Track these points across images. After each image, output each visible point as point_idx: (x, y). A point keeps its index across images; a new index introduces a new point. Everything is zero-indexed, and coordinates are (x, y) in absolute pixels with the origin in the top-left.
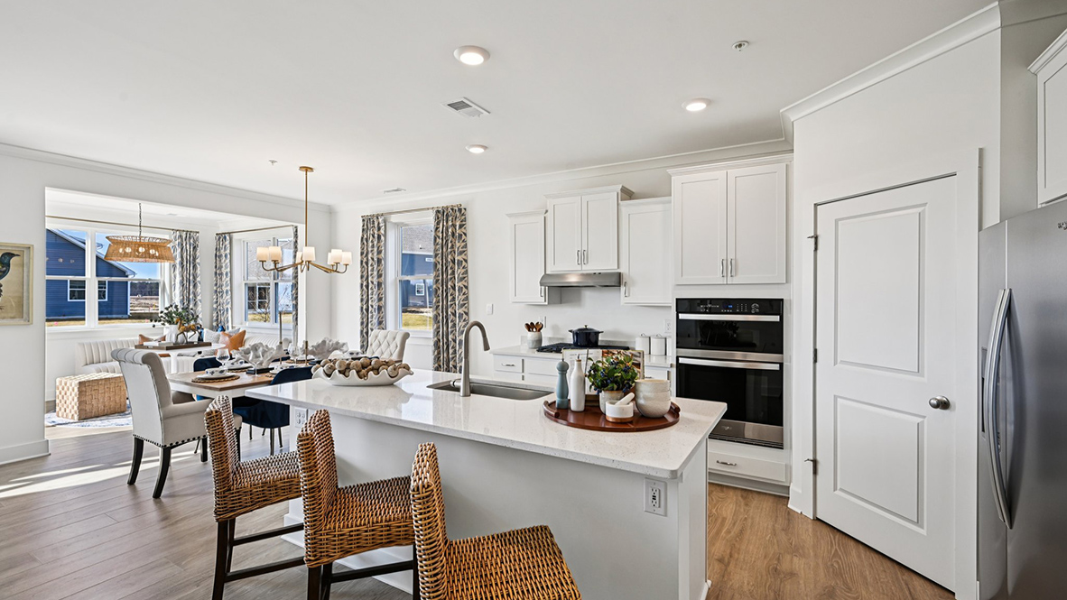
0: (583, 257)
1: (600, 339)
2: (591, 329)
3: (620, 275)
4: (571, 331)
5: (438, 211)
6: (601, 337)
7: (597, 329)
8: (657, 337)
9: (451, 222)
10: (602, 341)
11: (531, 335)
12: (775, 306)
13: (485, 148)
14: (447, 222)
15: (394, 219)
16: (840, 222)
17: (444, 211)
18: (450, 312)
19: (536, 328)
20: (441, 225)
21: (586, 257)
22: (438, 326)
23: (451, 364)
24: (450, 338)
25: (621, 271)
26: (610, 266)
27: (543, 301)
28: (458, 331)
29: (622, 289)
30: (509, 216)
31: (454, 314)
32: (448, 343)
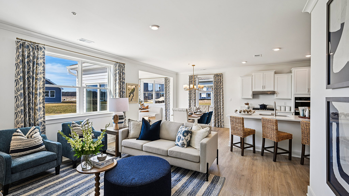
4: (259, 105)
5: (215, 75)
6: (267, 107)
7: (266, 104)
8: (288, 106)
9: (219, 78)
11: (247, 106)
13: (246, 62)
14: (218, 78)
15: (199, 76)
17: (217, 75)
18: (219, 100)
19: (247, 104)
20: (216, 79)
21: (265, 87)
22: (215, 104)
23: (219, 114)
24: (219, 107)
25: (275, 91)
26: (272, 89)
27: (251, 98)
28: (221, 105)
29: (275, 95)
30: (241, 77)
31: (220, 101)
32: (218, 108)
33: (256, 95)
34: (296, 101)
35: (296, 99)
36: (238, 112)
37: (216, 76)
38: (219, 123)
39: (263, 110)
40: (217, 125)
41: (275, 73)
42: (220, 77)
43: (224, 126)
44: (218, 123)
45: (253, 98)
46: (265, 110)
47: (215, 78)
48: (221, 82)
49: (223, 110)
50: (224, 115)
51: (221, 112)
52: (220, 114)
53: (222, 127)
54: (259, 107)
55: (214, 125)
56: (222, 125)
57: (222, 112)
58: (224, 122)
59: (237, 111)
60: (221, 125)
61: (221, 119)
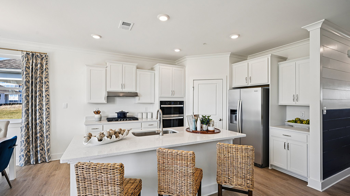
0: (123, 86)
1: (127, 115)
2: (124, 112)
3: (137, 93)
4: (116, 113)
5: (28, 54)
6: (128, 114)
7: (126, 111)
9: (39, 62)
10: (128, 116)
11: (97, 116)
12: (182, 103)
14: (36, 60)
16: (199, 85)
17: (33, 55)
18: (37, 108)
19: (98, 112)
20: (31, 62)
21: (124, 87)
22: (28, 116)
23: (38, 135)
24: (38, 121)
25: (137, 92)
26: (132, 90)
27: (105, 102)
28: (44, 117)
29: (137, 98)
30: (87, 66)
31: (41, 109)
32: (36, 124)
33: (111, 97)
34: (162, 106)
35: (162, 103)
36: (95, 139)
37: (30, 56)
38: (39, 156)
39: (123, 120)
40: (32, 161)
41: (137, 68)
42: (42, 59)
43: (49, 158)
44: (36, 155)
45: (108, 101)
46: (126, 120)
47: (28, 60)
48: (44, 70)
49: (48, 127)
50: (52, 137)
51: (42, 131)
52: (42, 136)
53: (46, 162)
54: (116, 116)
55: (23, 163)
56: (47, 158)
57: (47, 131)
58: (51, 150)
59: (90, 136)
60: (45, 158)
61: (43, 144)
